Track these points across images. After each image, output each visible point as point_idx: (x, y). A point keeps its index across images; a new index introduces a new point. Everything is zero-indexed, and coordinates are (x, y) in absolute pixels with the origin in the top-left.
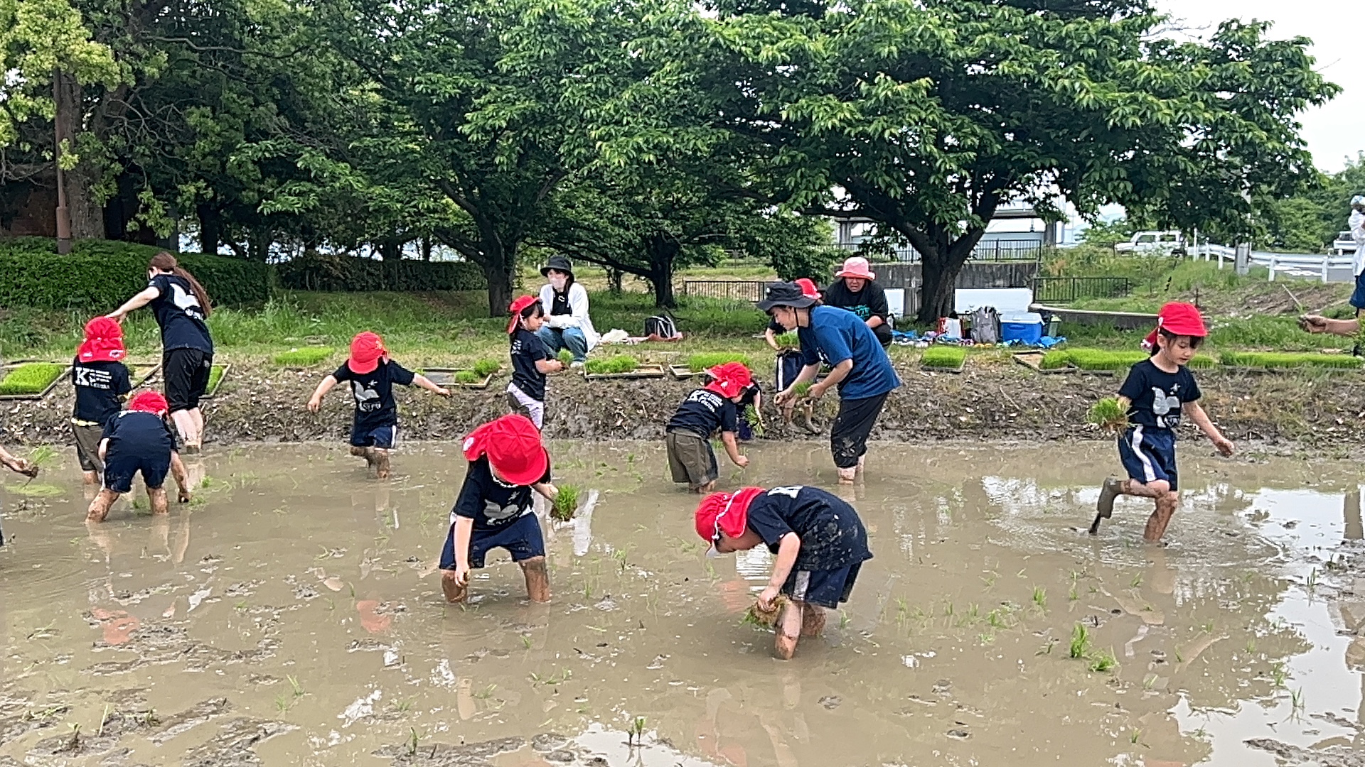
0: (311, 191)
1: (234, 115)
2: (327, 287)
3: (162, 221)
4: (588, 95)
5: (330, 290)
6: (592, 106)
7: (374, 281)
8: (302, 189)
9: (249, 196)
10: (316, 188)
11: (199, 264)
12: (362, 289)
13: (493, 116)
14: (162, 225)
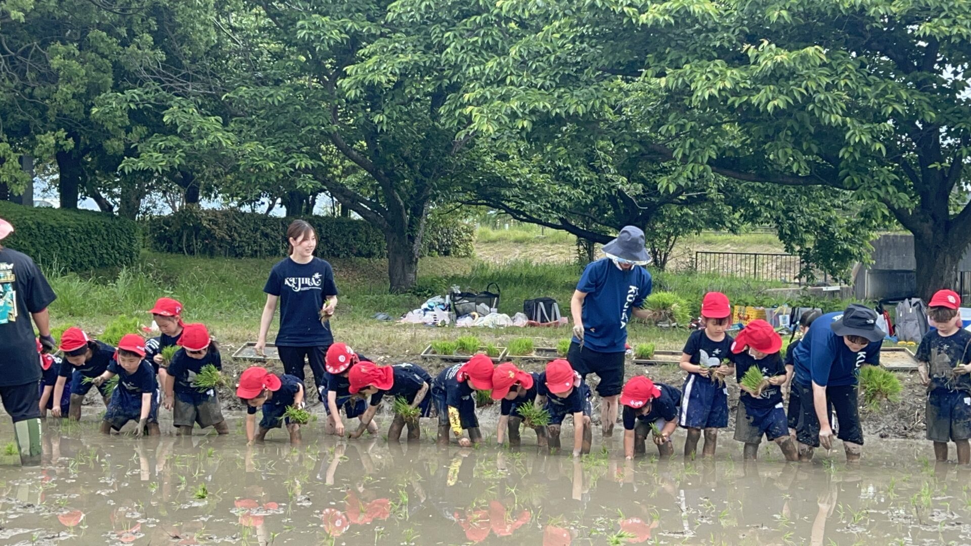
0: (178, 146)
1: (103, 56)
2: (209, 251)
3: (17, 175)
4: (474, 50)
5: (212, 255)
6: (476, 63)
7: (270, 244)
8: (168, 143)
9: (114, 145)
10: (183, 143)
11: (53, 223)
12: (254, 254)
13: (373, 70)
14: (16, 180)
